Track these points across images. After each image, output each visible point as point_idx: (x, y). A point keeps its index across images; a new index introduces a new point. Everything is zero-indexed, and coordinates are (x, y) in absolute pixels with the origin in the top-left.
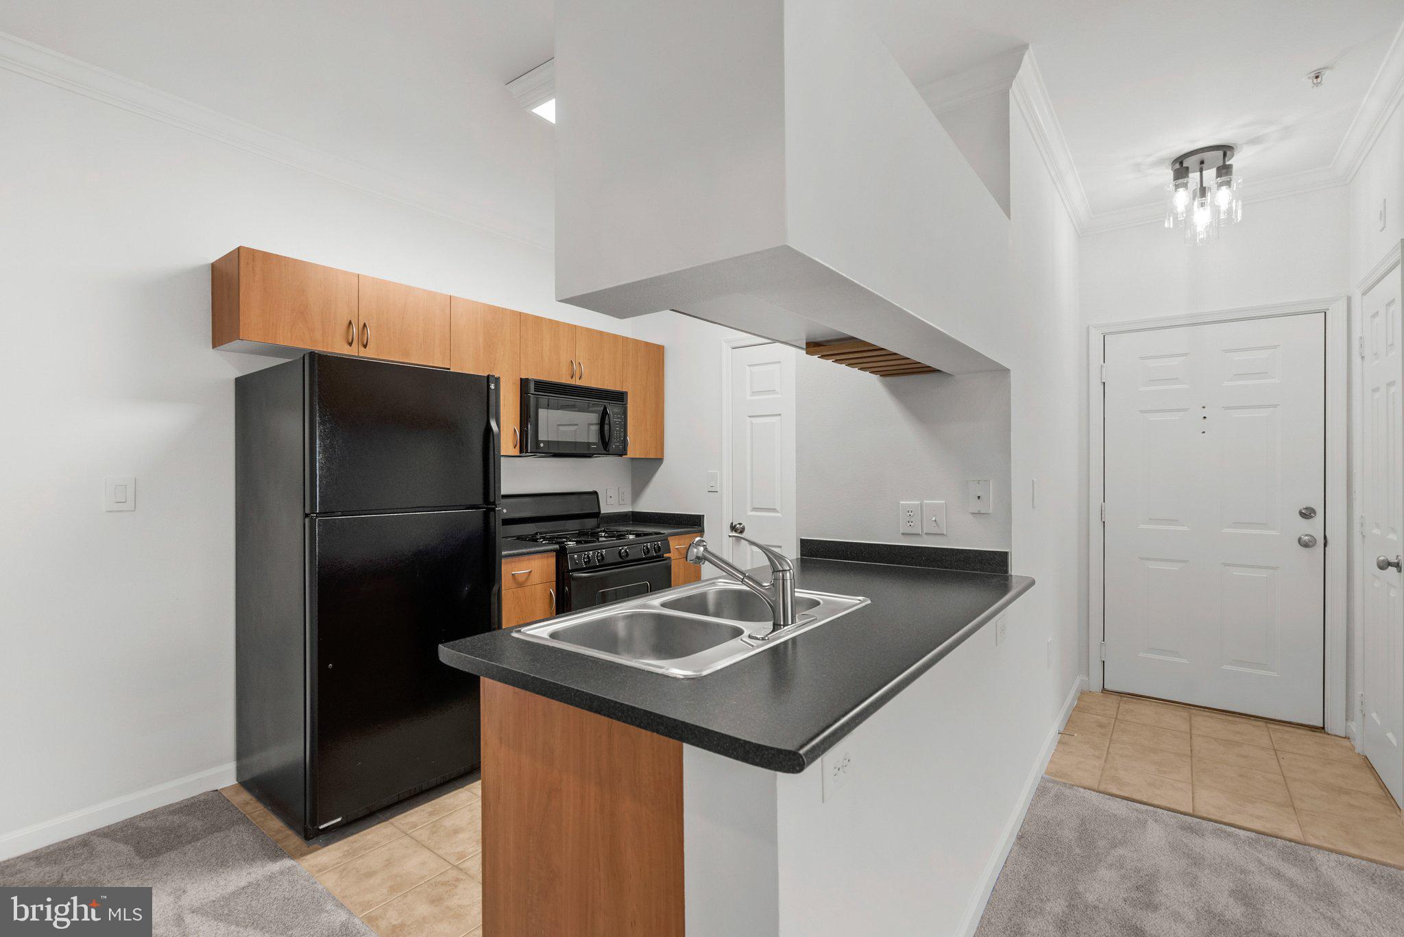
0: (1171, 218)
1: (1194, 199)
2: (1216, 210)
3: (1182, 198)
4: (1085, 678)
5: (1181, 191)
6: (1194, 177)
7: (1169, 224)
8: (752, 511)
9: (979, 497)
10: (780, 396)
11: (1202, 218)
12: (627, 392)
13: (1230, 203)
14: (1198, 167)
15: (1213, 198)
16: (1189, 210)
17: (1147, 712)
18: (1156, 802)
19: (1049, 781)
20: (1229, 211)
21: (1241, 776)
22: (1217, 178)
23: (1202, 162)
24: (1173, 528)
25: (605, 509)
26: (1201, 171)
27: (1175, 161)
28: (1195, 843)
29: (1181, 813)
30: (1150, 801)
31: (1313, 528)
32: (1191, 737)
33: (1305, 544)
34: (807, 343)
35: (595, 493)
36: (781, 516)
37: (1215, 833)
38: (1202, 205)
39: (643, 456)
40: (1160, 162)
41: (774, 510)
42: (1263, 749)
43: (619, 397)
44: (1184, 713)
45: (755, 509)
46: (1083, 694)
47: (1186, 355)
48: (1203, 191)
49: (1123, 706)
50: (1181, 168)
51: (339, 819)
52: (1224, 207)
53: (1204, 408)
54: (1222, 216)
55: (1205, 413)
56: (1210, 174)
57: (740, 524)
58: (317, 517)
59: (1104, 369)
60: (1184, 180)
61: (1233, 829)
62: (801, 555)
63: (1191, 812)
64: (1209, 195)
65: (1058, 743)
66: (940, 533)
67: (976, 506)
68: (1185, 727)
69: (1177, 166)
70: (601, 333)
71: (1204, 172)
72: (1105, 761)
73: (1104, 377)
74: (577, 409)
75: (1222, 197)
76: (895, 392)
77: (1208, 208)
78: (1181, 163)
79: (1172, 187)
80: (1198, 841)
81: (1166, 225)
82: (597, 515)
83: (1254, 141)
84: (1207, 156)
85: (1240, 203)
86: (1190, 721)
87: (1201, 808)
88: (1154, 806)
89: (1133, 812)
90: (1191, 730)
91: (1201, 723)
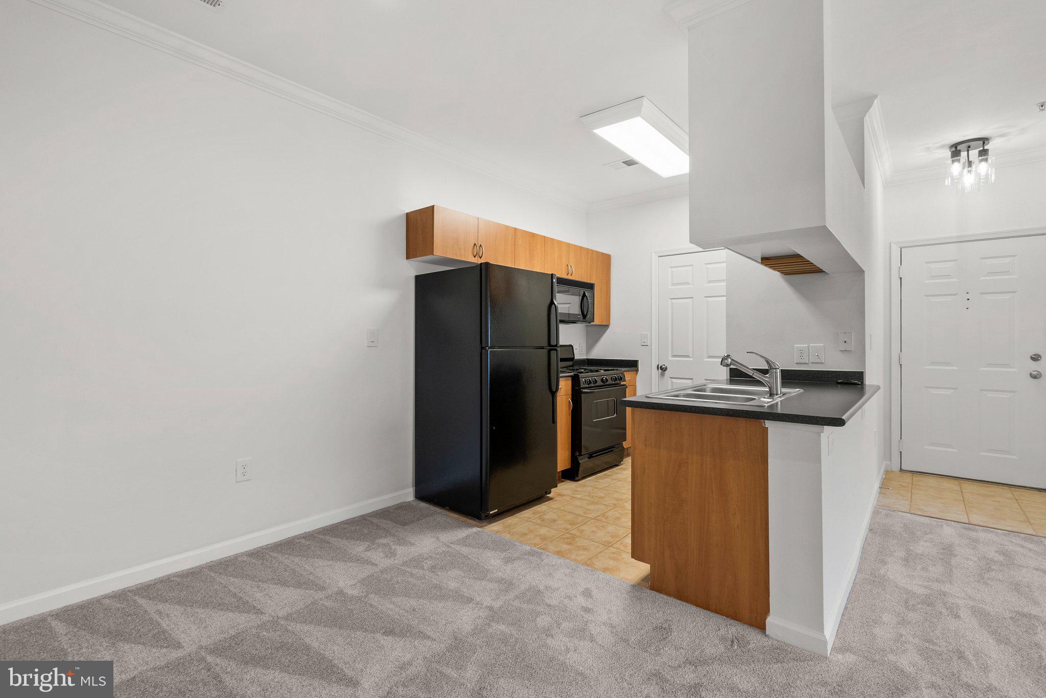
0: (949, 178)
1: (964, 168)
2: (978, 175)
3: (956, 168)
4: (889, 463)
5: (956, 164)
6: (964, 154)
7: (948, 182)
8: (672, 357)
9: (845, 342)
10: (692, 286)
11: (969, 179)
12: (594, 284)
13: (988, 171)
14: (966, 149)
15: (976, 168)
16: (961, 174)
17: (932, 481)
19: (880, 509)
20: (987, 175)
21: (996, 509)
22: (979, 157)
23: (969, 147)
24: (947, 368)
25: (578, 356)
26: (968, 151)
27: (952, 146)
28: (973, 534)
29: (962, 523)
30: (943, 518)
32: (962, 493)
33: (1034, 377)
34: (762, 258)
35: (571, 346)
36: (692, 360)
37: (983, 531)
38: (969, 172)
39: (600, 324)
40: (943, 147)
41: (688, 356)
42: (1008, 498)
43: (590, 286)
44: (956, 482)
45: (674, 356)
46: (887, 472)
47: (956, 260)
48: (970, 163)
49: (915, 478)
50: (955, 150)
51: (497, 510)
52: (983, 174)
53: (968, 293)
54: (983, 178)
55: (968, 296)
56: (974, 153)
57: (664, 365)
58: (489, 349)
59: (901, 269)
60: (959, 158)
62: (730, 377)
63: (968, 522)
64: (974, 166)
65: (880, 493)
66: (820, 362)
67: (843, 347)
68: (957, 488)
69: (954, 149)
70: (581, 247)
71: (970, 152)
72: (911, 501)
73: (901, 274)
74: (570, 293)
75: (982, 168)
76: (792, 284)
77: (973, 173)
78: (956, 147)
79: (950, 161)
81: (946, 183)
82: (572, 359)
83: (1001, 136)
84: (971, 144)
85: (994, 172)
86: (960, 486)
87: (974, 521)
88: (946, 520)
89: (933, 522)
90: (961, 490)
91: (967, 487)
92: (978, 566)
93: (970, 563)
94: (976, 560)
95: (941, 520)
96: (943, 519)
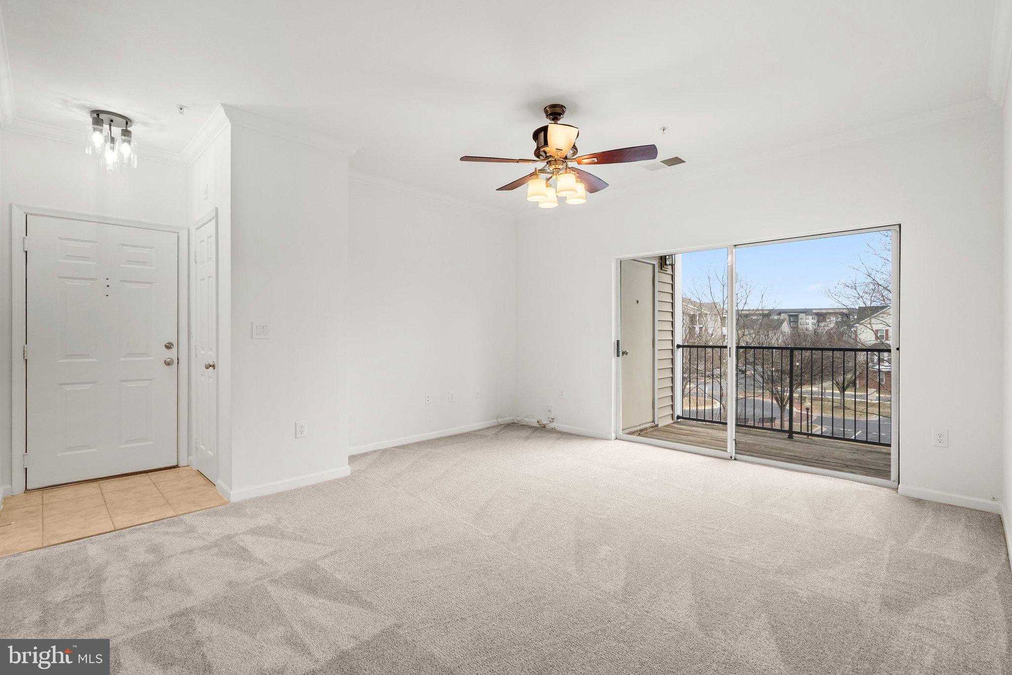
0: (90, 148)
1: (106, 142)
2: (121, 156)
3: (98, 138)
4: (10, 486)
5: (98, 133)
6: (106, 127)
7: (88, 151)
11: (111, 157)
13: (131, 154)
14: (108, 122)
15: (119, 146)
16: (103, 148)
17: (68, 492)
18: (89, 535)
20: (129, 159)
21: (138, 501)
22: (121, 136)
23: (112, 121)
24: (86, 360)
26: (110, 125)
27: (93, 112)
28: (120, 542)
29: (107, 532)
30: (84, 536)
31: (172, 354)
32: (103, 495)
33: (168, 364)
37: (130, 532)
38: (112, 148)
40: (83, 107)
42: (148, 485)
44: (94, 484)
46: (6, 500)
47: (94, 242)
48: (113, 139)
49: (45, 496)
50: (97, 118)
52: (126, 155)
53: (107, 279)
54: (125, 161)
55: (108, 283)
56: (117, 131)
59: (26, 241)
60: (101, 128)
61: (140, 526)
63: (113, 529)
64: (117, 144)
68: (98, 491)
69: (95, 115)
71: (112, 126)
72: (43, 530)
73: (26, 246)
75: (125, 149)
77: (115, 151)
78: (98, 115)
79: (91, 127)
80: (122, 540)
81: (87, 152)
83: (145, 124)
84: (114, 118)
85: (136, 156)
86: (100, 487)
87: (119, 525)
88: (88, 537)
89: (74, 546)
90: (101, 492)
91: (107, 485)
92: (131, 579)
93: (122, 580)
94: (127, 573)
95: (83, 540)
96: (85, 538)
